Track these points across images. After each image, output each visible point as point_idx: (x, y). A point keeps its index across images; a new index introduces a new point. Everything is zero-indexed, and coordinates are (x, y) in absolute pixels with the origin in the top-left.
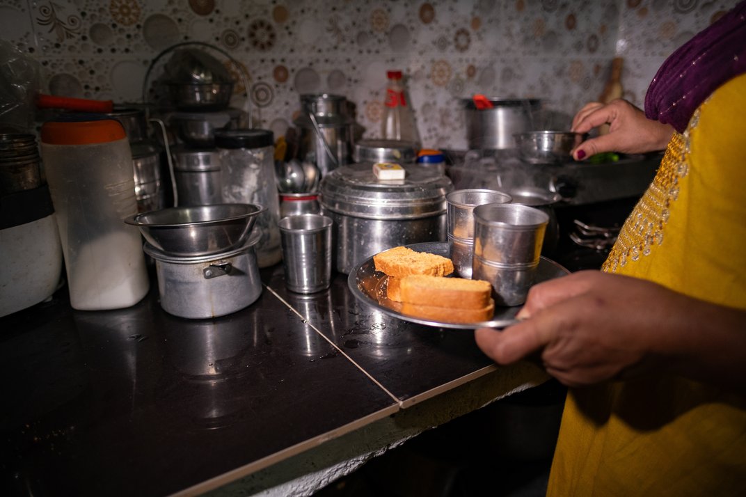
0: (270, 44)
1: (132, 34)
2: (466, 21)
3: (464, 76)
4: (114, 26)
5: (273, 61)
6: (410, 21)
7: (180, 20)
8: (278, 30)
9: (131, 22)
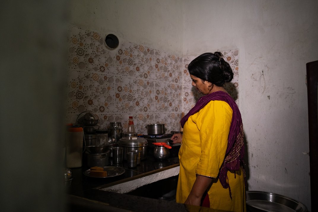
0: (103, 111)
1: (76, 109)
2: (146, 105)
3: (146, 117)
4: (72, 108)
5: (104, 114)
6: (134, 105)
7: (86, 106)
8: (105, 108)
9: (76, 107)
